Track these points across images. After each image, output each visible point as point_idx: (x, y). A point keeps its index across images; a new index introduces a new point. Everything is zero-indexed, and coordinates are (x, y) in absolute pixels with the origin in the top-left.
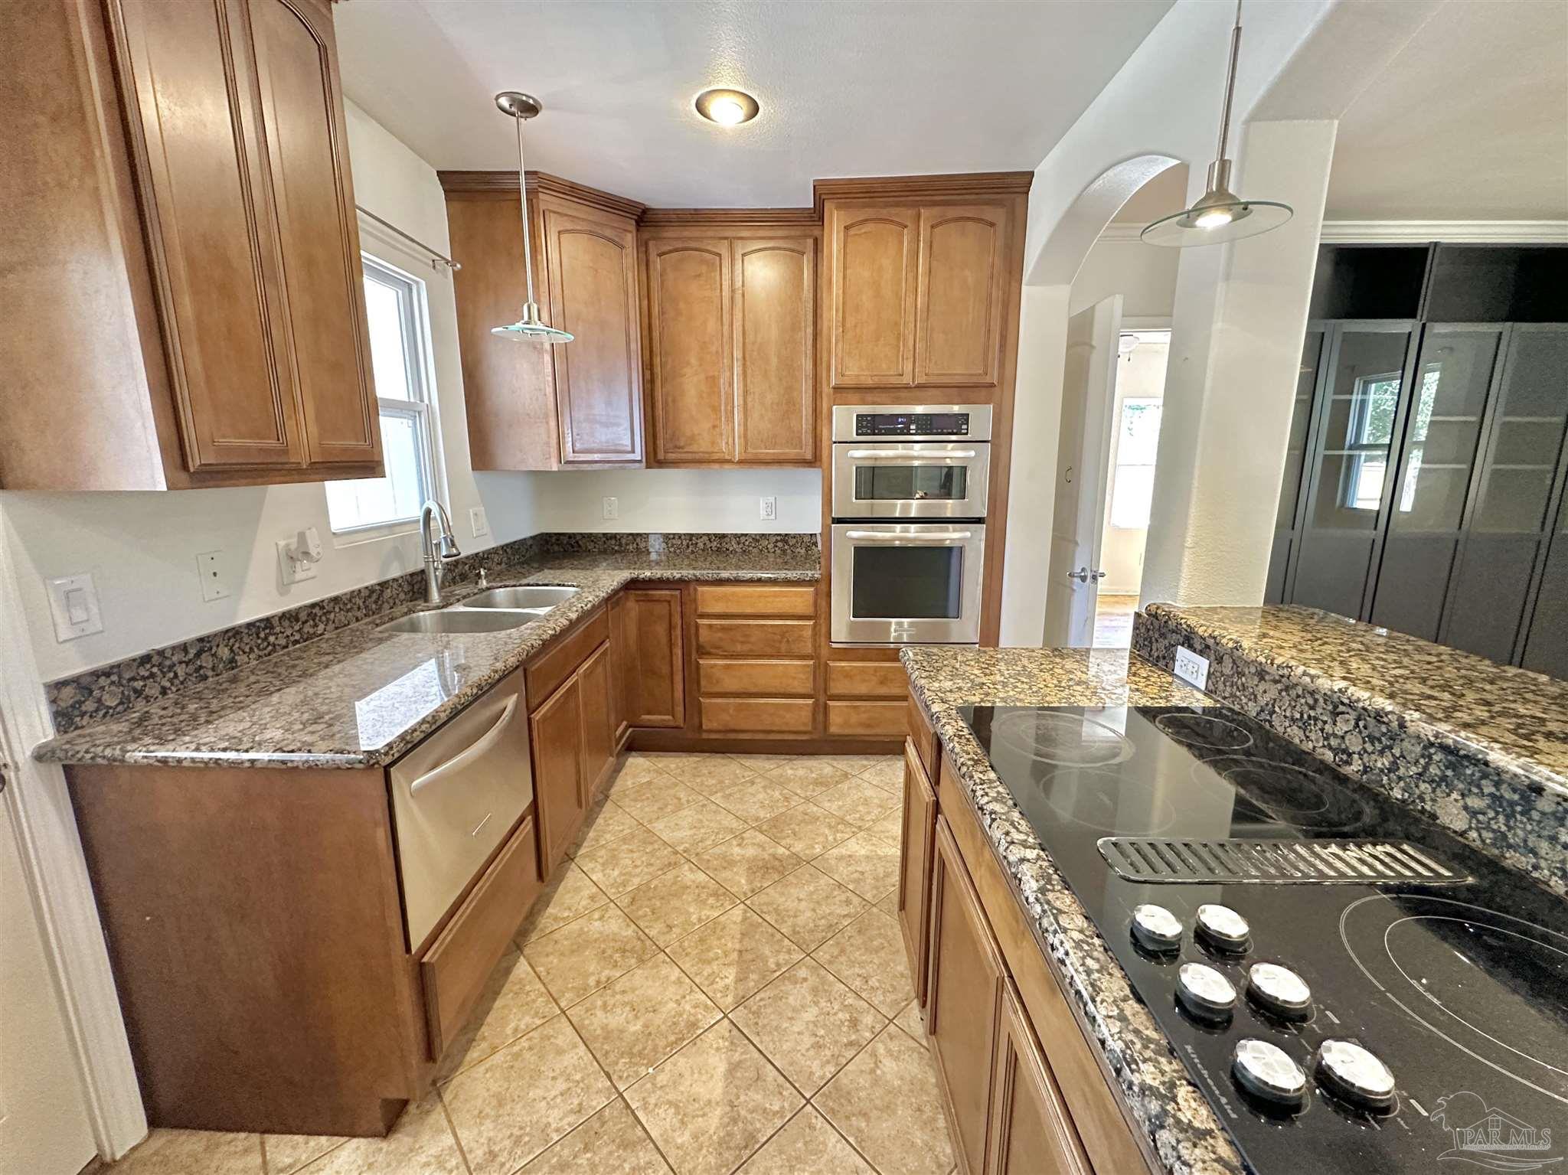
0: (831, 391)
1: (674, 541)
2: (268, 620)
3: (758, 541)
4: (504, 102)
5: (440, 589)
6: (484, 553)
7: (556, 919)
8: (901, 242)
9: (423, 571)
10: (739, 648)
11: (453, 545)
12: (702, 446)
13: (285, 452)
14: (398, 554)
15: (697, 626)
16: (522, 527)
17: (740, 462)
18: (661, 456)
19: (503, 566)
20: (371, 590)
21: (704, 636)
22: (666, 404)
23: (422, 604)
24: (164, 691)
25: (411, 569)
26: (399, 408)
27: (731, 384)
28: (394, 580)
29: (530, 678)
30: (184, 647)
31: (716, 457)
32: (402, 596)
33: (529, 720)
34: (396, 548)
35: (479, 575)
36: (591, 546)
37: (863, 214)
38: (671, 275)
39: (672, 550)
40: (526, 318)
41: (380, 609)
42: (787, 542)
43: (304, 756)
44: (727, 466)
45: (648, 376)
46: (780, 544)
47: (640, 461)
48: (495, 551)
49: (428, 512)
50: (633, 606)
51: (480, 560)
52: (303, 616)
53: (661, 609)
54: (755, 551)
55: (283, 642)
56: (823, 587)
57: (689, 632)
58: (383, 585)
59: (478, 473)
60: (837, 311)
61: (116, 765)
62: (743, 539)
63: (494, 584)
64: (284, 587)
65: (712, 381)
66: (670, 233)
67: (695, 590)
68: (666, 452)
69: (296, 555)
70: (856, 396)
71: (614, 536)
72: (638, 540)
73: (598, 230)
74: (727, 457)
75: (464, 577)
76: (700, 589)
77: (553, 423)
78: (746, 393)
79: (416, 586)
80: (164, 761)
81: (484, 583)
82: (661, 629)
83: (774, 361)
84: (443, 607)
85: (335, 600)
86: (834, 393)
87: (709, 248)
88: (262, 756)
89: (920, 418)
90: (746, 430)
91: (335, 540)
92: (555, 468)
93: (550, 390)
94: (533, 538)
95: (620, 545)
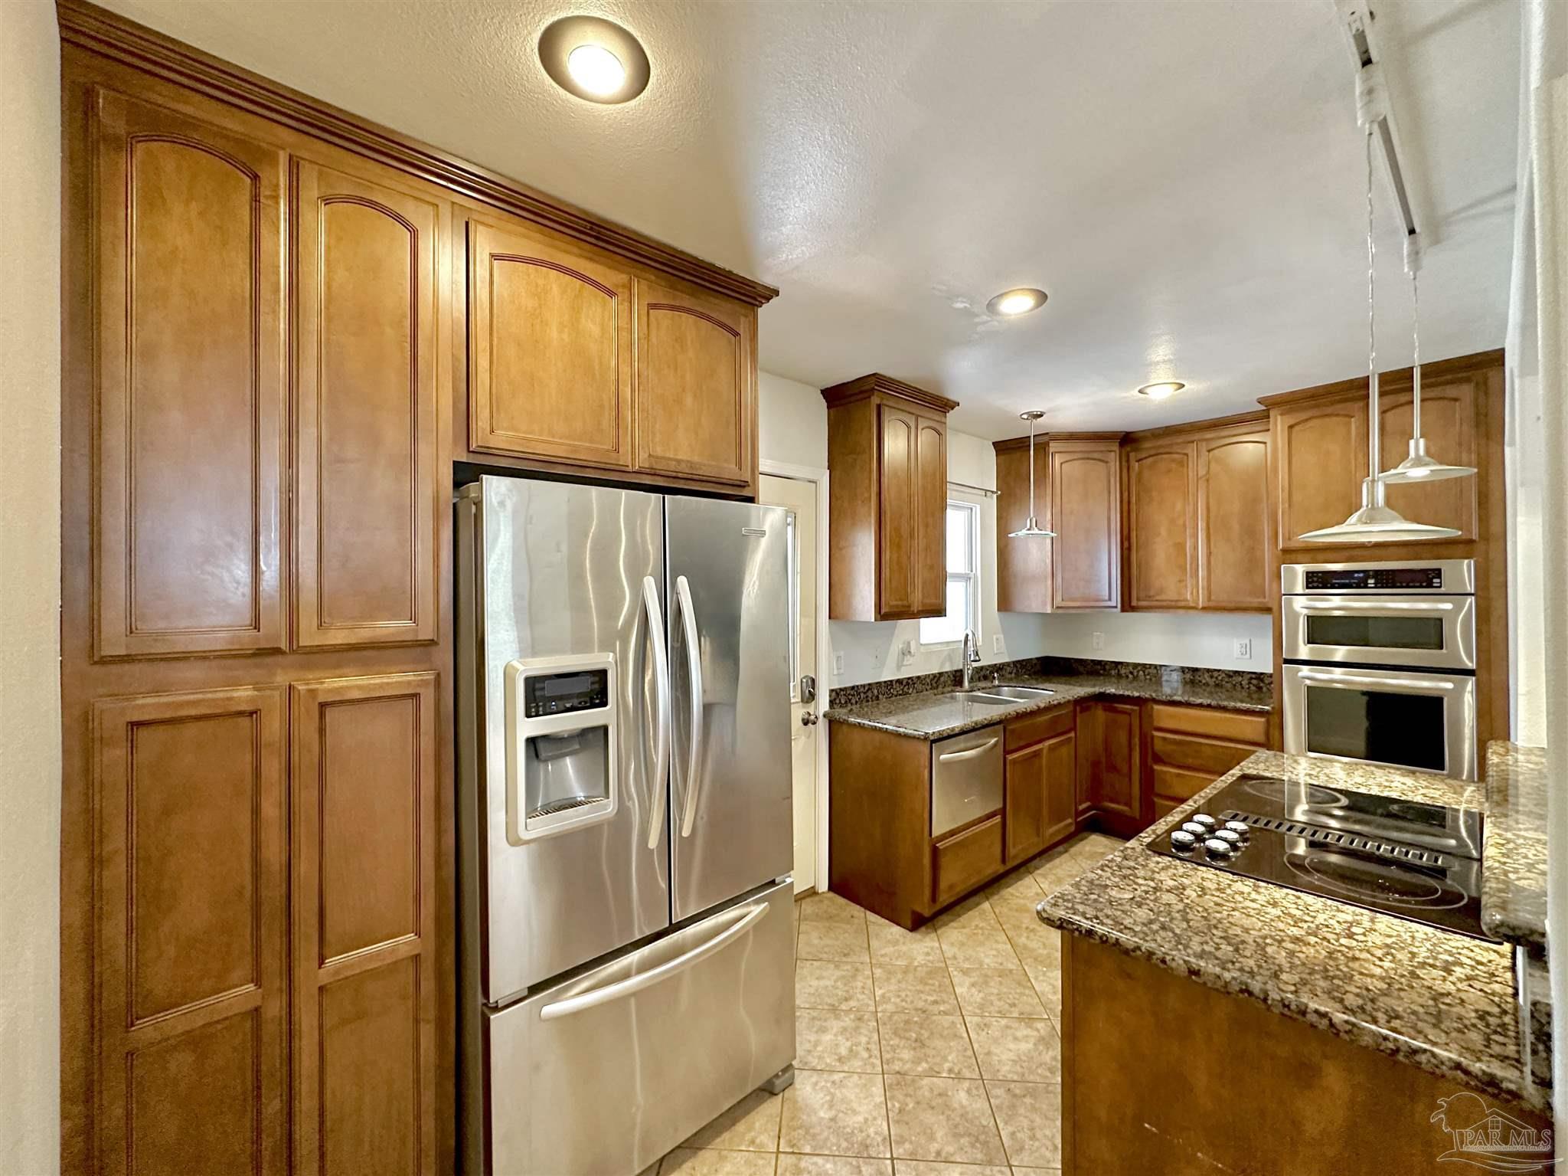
0: (1280, 553)
1: (1150, 671)
2: (891, 681)
3: (1230, 676)
4: (1025, 416)
5: (970, 682)
6: (1000, 664)
7: (1012, 895)
8: (1349, 432)
9: (961, 670)
10: (1190, 761)
11: (977, 655)
12: (1171, 594)
13: (909, 606)
14: (950, 658)
15: (1153, 737)
16: (1032, 650)
17: (1204, 608)
18: (1134, 603)
19: (1013, 675)
20: (934, 676)
21: (1159, 746)
22: (1139, 566)
23: (959, 688)
24: (856, 702)
25: (955, 668)
26: (958, 577)
27: (1196, 548)
28: (946, 672)
29: (1007, 733)
30: (864, 686)
31: (1182, 604)
32: (949, 682)
33: (1005, 759)
34: (949, 655)
35: (994, 678)
36: (1081, 669)
37: (1303, 416)
38: (1146, 474)
39: (1148, 677)
40: (1028, 527)
41: (937, 687)
42: (1262, 681)
43: (904, 730)
44: (1191, 612)
45: (1126, 544)
46: (1254, 682)
47: (1116, 607)
48: (1008, 664)
49: (967, 635)
50: (1100, 714)
51: (999, 668)
52: (904, 683)
53: (1123, 719)
54: (1229, 685)
55: (895, 693)
56: (1275, 719)
57: (1146, 742)
58: (941, 674)
59: (1003, 614)
60: (1283, 490)
61: (845, 722)
62: (1216, 674)
63: (1003, 684)
64: (899, 667)
65: (1180, 547)
66: (1147, 445)
67: (1152, 708)
68: (1138, 599)
69: (906, 652)
70: (1308, 556)
71: (1100, 662)
72: (1119, 667)
73: (1090, 456)
74: (1192, 604)
75: (985, 678)
76: (1156, 707)
77: (1049, 582)
78: (1209, 554)
79: (957, 678)
80: (859, 723)
81: (996, 682)
82: (1123, 737)
83: (1236, 527)
84: (971, 691)
85: (918, 678)
86: (1283, 554)
87: (1179, 451)
88: (890, 727)
89: (1377, 574)
90: (1209, 585)
91: (922, 647)
92: (1049, 611)
93: (1049, 561)
94: (1037, 659)
95: (1105, 670)
